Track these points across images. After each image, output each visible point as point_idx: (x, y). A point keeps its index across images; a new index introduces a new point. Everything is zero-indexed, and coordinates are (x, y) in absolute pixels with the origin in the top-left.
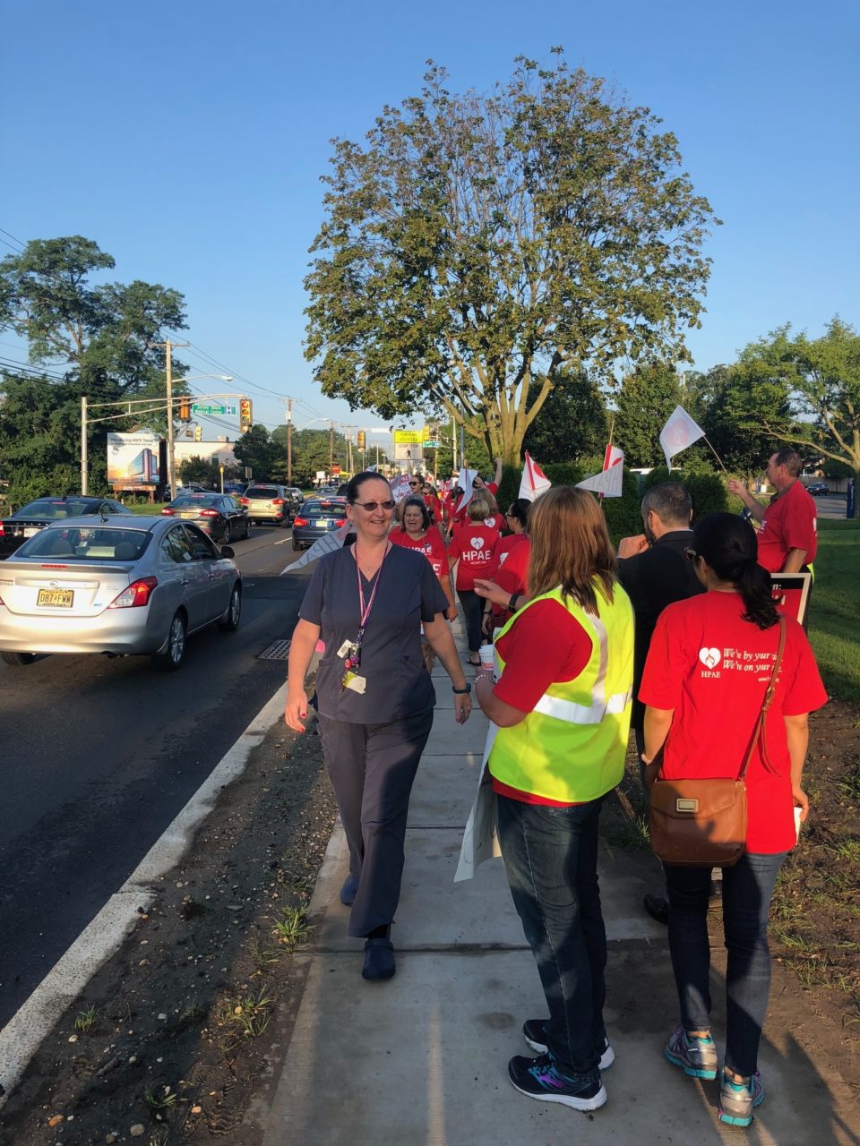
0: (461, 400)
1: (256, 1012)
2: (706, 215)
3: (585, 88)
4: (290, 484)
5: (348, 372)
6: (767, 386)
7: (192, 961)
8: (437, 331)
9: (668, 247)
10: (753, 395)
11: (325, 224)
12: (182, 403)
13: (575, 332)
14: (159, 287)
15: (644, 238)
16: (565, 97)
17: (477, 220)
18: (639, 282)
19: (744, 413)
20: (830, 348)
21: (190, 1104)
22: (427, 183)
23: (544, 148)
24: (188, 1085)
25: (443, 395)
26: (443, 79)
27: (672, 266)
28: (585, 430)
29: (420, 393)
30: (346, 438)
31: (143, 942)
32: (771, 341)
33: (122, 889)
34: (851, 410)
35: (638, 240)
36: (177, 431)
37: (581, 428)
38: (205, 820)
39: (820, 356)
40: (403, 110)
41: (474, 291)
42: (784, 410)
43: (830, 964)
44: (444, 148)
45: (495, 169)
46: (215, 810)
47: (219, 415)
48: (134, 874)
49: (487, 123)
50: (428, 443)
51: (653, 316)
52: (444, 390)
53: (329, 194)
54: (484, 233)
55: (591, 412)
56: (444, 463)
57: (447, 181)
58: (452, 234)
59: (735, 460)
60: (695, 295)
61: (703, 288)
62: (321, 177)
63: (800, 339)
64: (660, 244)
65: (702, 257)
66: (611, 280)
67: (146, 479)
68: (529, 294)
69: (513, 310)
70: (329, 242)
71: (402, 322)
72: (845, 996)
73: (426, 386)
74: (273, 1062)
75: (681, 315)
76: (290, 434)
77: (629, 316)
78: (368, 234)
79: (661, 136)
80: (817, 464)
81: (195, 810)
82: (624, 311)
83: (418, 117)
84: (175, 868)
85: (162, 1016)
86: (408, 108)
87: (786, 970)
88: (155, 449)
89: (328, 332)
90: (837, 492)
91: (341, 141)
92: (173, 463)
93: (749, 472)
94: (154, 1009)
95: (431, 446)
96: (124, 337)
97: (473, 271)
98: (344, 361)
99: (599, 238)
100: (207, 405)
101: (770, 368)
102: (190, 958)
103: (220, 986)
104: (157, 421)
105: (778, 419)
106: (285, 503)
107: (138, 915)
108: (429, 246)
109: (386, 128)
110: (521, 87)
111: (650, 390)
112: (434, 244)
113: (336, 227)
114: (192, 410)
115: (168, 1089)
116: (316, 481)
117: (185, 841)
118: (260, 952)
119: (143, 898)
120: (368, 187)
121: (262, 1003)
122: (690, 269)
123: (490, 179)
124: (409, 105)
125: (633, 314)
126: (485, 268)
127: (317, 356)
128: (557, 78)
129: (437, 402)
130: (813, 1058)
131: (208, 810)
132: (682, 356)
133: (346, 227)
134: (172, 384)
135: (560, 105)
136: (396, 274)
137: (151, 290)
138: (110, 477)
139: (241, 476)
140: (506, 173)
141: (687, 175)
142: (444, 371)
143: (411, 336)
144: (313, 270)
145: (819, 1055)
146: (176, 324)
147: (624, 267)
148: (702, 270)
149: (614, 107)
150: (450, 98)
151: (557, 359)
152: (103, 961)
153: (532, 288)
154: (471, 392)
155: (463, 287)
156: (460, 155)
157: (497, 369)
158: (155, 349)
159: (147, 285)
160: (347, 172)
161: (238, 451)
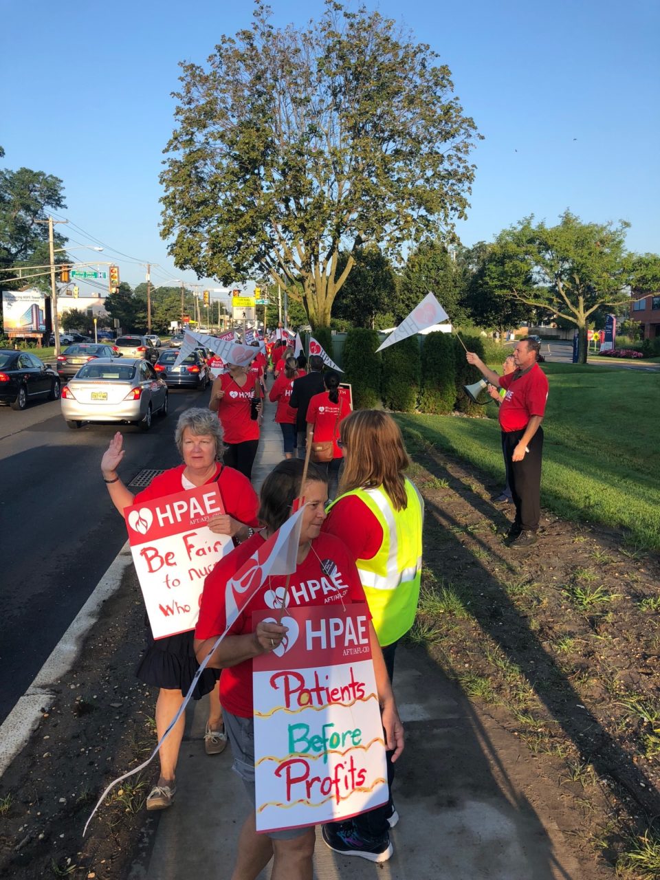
0: (285, 272)
1: (134, 793)
2: (472, 132)
3: (380, 28)
4: (150, 331)
5: (196, 249)
6: (517, 262)
7: (84, 752)
8: (266, 218)
9: (443, 156)
10: (506, 269)
11: (176, 131)
12: (63, 270)
13: (373, 221)
14: (41, 174)
15: (425, 149)
16: (363, 34)
17: (297, 131)
18: (420, 182)
19: (499, 283)
20: (563, 234)
21: (86, 872)
22: (257, 100)
23: (349, 75)
24: (85, 856)
25: (270, 266)
26: (268, 16)
27: (446, 170)
28: (380, 295)
29: (252, 265)
30: (194, 294)
31: (45, 738)
32: (520, 227)
33: (28, 692)
34: (578, 282)
35: (420, 149)
36: (59, 291)
37: (377, 292)
38: (90, 630)
39: (555, 240)
40: (237, 39)
41: (293, 187)
42: (528, 281)
43: (551, 736)
44: (269, 72)
45: (309, 90)
46: (99, 621)
47: (93, 278)
48: (37, 679)
49: (303, 53)
50: (259, 301)
51: (431, 209)
52: (271, 263)
53: (178, 107)
54: (302, 142)
55: (384, 280)
56: (272, 317)
57: (272, 99)
58: (277, 141)
59: (492, 318)
60: (462, 194)
61: (470, 188)
62: (172, 93)
63: (541, 226)
64: (437, 153)
65: (469, 165)
66: (399, 180)
67: (35, 329)
68: (337, 191)
69: (325, 203)
70: (179, 145)
71: (237, 210)
72: (561, 761)
73: (257, 259)
74: (148, 834)
75: (452, 209)
76: (149, 292)
77: (413, 209)
78: (210, 140)
79: (439, 67)
80: (552, 318)
81: (82, 622)
82: (410, 205)
83: (249, 47)
84: (69, 672)
85: (62, 800)
86: (241, 39)
87: (520, 742)
88: (42, 304)
89: (179, 217)
90: (566, 340)
91: (187, 64)
92: (56, 316)
93: (502, 327)
94: (56, 793)
95: (261, 303)
96: (13, 214)
97: (293, 171)
98: (192, 240)
99: (390, 147)
100: (82, 270)
101: (518, 249)
102: (83, 749)
103: (106, 773)
104: (43, 282)
105: (524, 288)
106: (147, 350)
107: (41, 714)
108: (258, 150)
109: (224, 55)
110: (330, 25)
111: (429, 263)
112: (262, 149)
113: (185, 134)
114: (71, 274)
115: (69, 860)
116: (170, 328)
117: (76, 648)
118: (136, 742)
119: (44, 699)
120: (209, 103)
121: (139, 786)
122: (460, 173)
123: (306, 98)
124: (241, 37)
125: (416, 207)
126: (301, 170)
127: (171, 236)
128: (358, 19)
129: (265, 272)
130: (538, 811)
131: (93, 621)
132: (452, 241)
133: (193, 134)
134: (54, 252)
135: (360, 40)
136: (233, 172)
137: (35, 175)
138: (5, 327)
139: (111, 325)
140: (319, 93)
141: (457, 99)
142: (272, 248)
143: (245, 221)
144: (166, 167)
145: (542, 809)
146: (57, 204)
147: (410, 171)
148: (468, 174)
149: (402, 43)
150: (274, 32)
151: (359, 241)
152: (14, 754)
153: (339, 185)
154: (292, 266)
155: (285, 184)
156: (282, 78)
157: (313, 249)
158: (39, 224)
159: (32, 172)
160: (193, 89)
161: (108, 305)
